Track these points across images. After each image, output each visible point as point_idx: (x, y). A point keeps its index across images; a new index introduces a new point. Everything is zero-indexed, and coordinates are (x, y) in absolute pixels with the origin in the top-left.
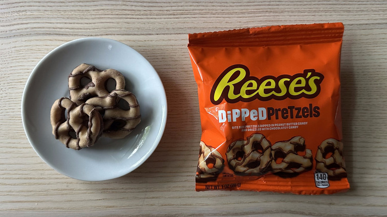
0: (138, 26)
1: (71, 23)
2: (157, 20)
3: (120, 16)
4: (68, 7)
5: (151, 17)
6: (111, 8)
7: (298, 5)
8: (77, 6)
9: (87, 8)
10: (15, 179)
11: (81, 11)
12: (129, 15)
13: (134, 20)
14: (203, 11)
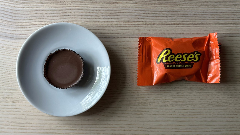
0: (145, 32)
1: (102, 30)
2: (158, 28)
3: (134, 26)
4: (100, 19)
5: (154, 26)
6: (128, 20)
8: (106, 19)
9: (113, 20)
10: (63, 130)
11: (109, 22)
12: (139, 24)
13: (143, 28)
14: (189, 22)
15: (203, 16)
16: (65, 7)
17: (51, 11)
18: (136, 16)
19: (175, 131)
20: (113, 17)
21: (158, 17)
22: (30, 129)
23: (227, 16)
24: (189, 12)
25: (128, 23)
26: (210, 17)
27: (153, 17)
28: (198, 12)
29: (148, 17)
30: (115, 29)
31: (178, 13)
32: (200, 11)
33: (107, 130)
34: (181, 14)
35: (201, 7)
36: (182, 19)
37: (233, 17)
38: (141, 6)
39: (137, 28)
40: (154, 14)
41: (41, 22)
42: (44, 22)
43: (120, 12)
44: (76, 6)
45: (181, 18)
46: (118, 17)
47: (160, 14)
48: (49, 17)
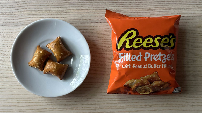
0: (90, 18)
1: (53, 17)
2: (100, 15)
3: (80, 13)
4: (51, 9)
5: (97, 13)
6: (75, 8)
7: (178, 5)
8: (56, 8)
9: (62, 9)
10: (23, 103)
11: (58, 11)
12: (84, 12)
13: (87, 15)
14: (126, 9)
15: (137, 3)
17: (9, 3)
18: (82, 5)
19: (118, 100)
20: (62, 6)
21: (100, 5)
23: (157, 3)
25: (75, 11)
26: (143, 4)
27: (96, 5)
29: (91, 6)
30: (64, 16)
33: (61, 102)
34: (119, 2)
36: (120, 7)
37: (163, 3)
39: (83, 15)
40: (96, 3)
41: (1, 13)
42: (4, 12)
43: (68, 2)
45: (119, 5)
46: (66, 6)
47: (101, 3)
48: (8, 9)
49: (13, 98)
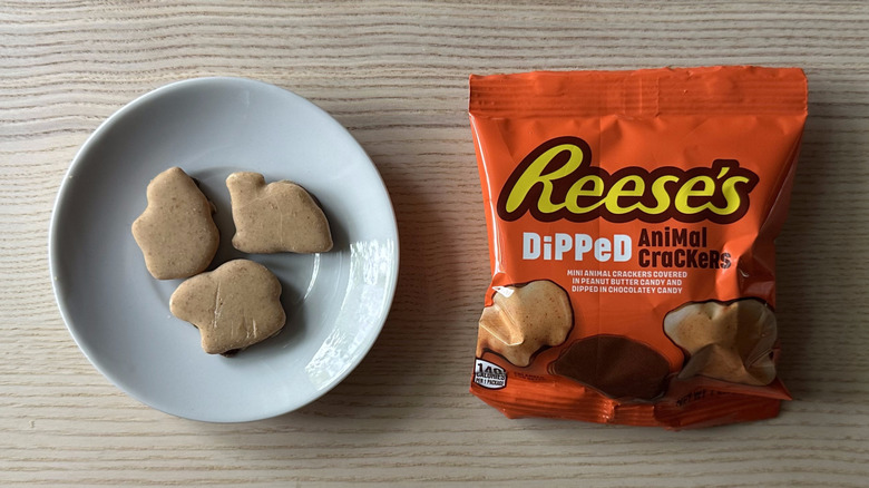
6: (401, 61)
11: (330, 70)
15: (675, 43)
16: (167, 16)
17: (113, 30)
18: (432, 45)
19: (580, 464)
20: (346, 51)
21: (511, 48)
22: (50, 469)
23: (762, 42)
24: (625, 29)
26: (698, 48)
27: (493, 48)
28: (654, 30)
29: (473, 51)
30: (353, 94)
31: (584, 33)
32: (663, 26)
33: (333, 466)
34: (593, 38)
35: (666, 10)
36: (599, 56)
37: (785, 46)
38: (449, 11)
39: (436, 91)
40: (496, 37)
41: (78, 75)
42: (91, 72)
43: (372, 34)
44: (205, 13)
45: (594, 51)
46: (364, 50)
47: (518, 38)
48: (106, 56)
49: (129, 449)
